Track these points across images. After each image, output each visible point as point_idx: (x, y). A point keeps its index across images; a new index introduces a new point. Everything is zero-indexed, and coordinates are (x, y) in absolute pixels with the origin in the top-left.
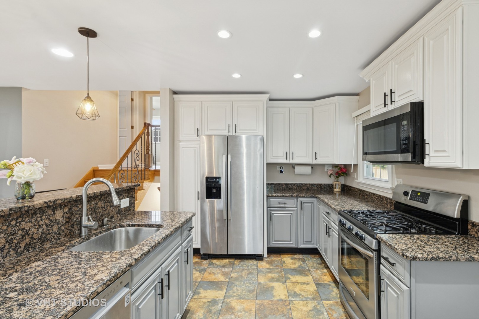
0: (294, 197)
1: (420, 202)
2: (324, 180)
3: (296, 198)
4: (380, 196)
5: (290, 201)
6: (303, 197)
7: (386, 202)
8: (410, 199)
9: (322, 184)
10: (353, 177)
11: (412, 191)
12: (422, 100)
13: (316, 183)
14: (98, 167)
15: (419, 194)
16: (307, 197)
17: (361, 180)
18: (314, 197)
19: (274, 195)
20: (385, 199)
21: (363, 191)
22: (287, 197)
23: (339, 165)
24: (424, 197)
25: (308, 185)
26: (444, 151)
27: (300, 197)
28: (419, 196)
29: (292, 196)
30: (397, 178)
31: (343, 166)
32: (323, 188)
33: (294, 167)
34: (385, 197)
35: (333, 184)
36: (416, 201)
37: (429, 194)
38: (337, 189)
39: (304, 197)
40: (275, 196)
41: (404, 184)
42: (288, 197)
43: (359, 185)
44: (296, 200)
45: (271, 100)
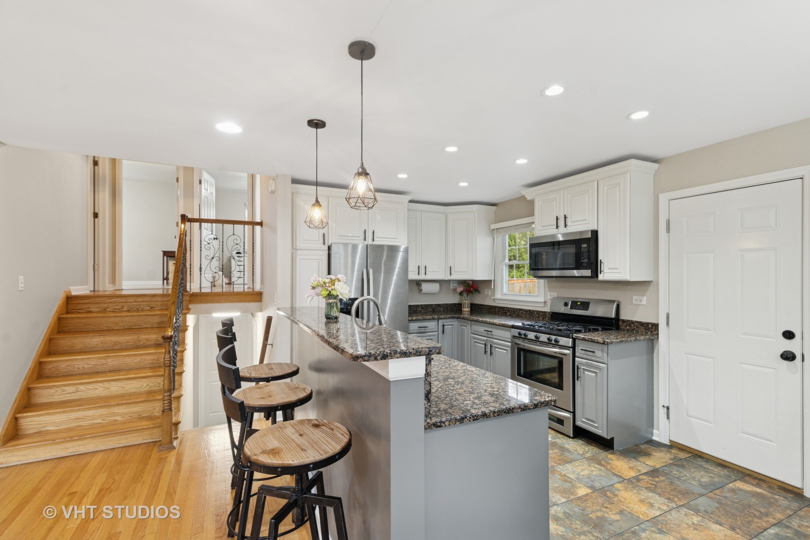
0: (435, 319)
1: (581, 309)
2: (451, 299)
3: (436, 320)
4: (529, 310)
5: (431, 325)
6: (444, 318)
7: (537, 316)
8: (570, 308)
9: (448, 304)
10: (486, 293)
11: (572, 302)
12: (596, 228)
13: (442, 303)
14: (71, 292)
15: (579, 303)
16: (448, 318)
17: (498, 296)
18: (455, 318)
19: (415, 318)
20: (536, 313)
21: (504, 307)
22: (428, 319)
23: (467, 281)
24: (585, 305)
25: (434, 306)
26: (617, 269)
27: (441, 319)
28: (579, 305)
29: (433, 319)
30: (550, 291)
31: (471, 283)
32: (449, 308)
33: (420, 284)
34: (536, 311)
35: (461, 303)
36: (577, 309)
37: (589, 303)
38: (466, 309)
39: (446, 318)
40: (416, 320)
41: (558, 297)
42: (430, 319)
43: (496, 302)
44: (437, 322)
45: (411, 201)
